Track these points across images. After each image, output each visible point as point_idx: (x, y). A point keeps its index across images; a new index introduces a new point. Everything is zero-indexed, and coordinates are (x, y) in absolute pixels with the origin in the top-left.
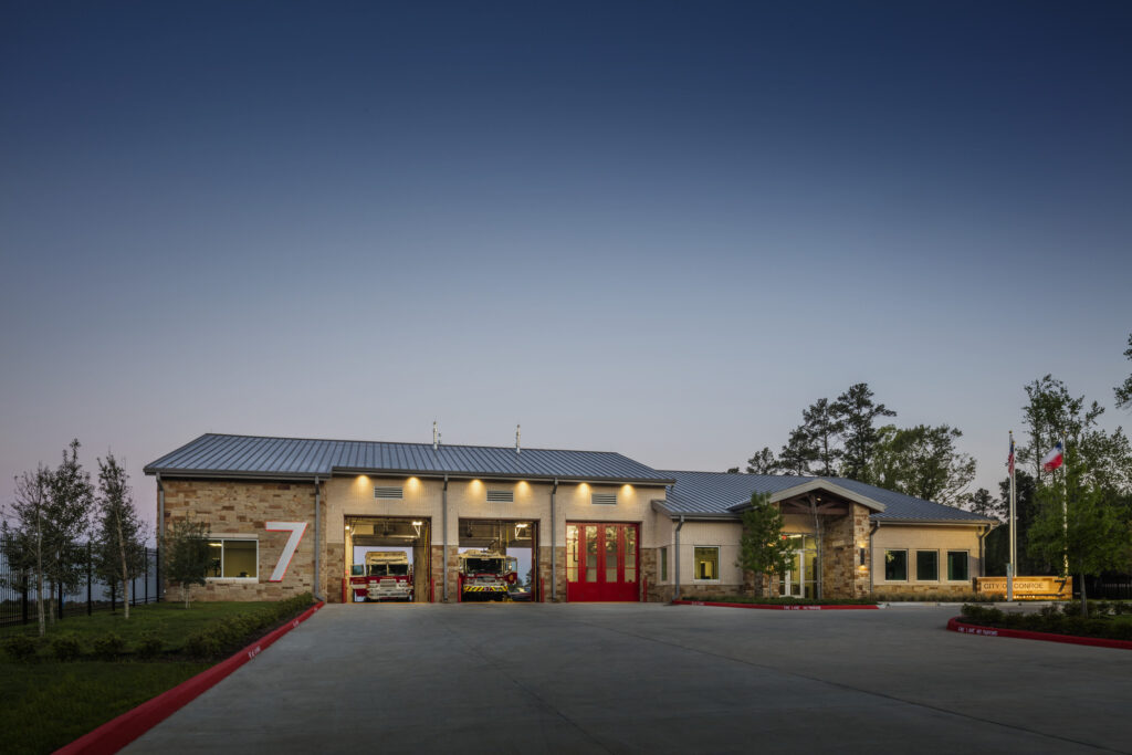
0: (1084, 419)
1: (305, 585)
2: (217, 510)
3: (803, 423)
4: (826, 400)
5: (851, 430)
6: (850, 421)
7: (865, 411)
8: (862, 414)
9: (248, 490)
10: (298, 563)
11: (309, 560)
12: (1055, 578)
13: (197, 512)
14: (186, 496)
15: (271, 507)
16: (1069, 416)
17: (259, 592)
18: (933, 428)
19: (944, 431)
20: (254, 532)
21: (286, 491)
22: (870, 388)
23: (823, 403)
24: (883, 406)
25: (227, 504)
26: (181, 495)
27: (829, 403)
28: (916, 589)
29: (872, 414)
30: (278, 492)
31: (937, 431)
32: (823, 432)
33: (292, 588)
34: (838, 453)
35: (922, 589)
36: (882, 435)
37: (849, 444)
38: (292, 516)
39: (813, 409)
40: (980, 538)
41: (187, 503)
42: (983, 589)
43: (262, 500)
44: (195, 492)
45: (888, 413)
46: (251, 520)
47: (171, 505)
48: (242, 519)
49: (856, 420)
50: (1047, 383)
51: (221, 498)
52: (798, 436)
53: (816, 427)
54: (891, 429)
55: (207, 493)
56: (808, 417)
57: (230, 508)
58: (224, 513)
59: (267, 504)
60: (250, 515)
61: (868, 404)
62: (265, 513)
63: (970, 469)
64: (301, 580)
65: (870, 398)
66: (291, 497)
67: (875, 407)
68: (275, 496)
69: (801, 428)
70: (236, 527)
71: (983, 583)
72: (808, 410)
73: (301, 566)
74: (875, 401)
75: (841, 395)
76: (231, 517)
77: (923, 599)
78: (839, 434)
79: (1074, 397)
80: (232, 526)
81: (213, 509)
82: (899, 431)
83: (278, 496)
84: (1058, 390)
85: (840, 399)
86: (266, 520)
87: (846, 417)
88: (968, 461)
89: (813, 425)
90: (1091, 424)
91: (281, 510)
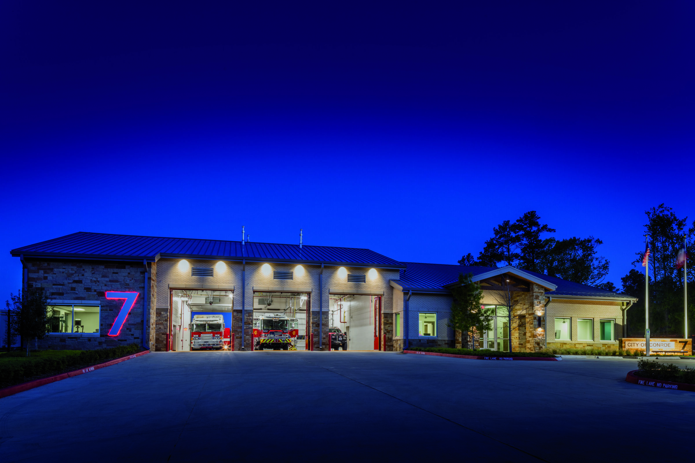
0: (687, 233)
1: (135, 338)
2: (69, 283)
3: (494, 236)
4: (509, 221)
5: (525, 241)
6: (523, 236)
7: (534, 229)
8: (532, 231)
9: (93, 269)
10: (131, 322)
11: (139, 320)
12: (679, 340)
13: (54, 285)
14: (45, 273)
15: (110, 281)
16: (677, 231)
17: (100, 343)
18: (582, 239)
19: (589, 241)
20: (97, 300)
21: (123, 270)
22: (538, 214)
23: (507, 223)
24: (546, 225)
25: (77, 279)
26: (42, 272)
27: (511, 223)
28: (577, 346)
29: (539, 231)
30: (116, 270)
31: (585, 241)
32: (507, 242)
33: (126, 340)
34: (516, 256)
35: (581, 346)
36: (546, 244)
37: (523, 250)
38: (126, 287)
39: (500, 226)
40: (623, 310)
41: (46, 278)
42: (627, 347)
43: (103, 276)
44: (52, 270)
45: (550, 230)
46: (95, 291)
47: (34, 279)
48: (88, 289)
49: (528, 235)
50: (661, 209)
51: (72, 274)
52: (490, 245)
53: (502, 239)
54: (552, 240)
55: (61, 270)
56: (496, 232)
57: (80, 282)
58: (74, 285)
59: (107, 279)
60: (94, 287)
61: (537, 224)
62: (106, 285)
63: (605, 267)
64: (133, 335)
65: (538, 220)
66: (127, 274)
67: (541, 226)
68: (114, 273)
69: (492, 240)
70: (82, 296)
71: (627, 343)
72: (497, 228)
73: (132, 324)
74: (541, 222)
75: (519, 218)
76: (80, 288)
77: (584, 353)
78: (517, 244)
79: (680, 218)
80: (80, 295)
81: (66, 282)
82: (558, 242)
83: (117, 273)
84: (669, 213)
85: (518, 221)
86: (106, 291)
87: (521, 233)
88: (604, 262)
89: (500, 238)
90: (692, 236)
91: (118, 284)
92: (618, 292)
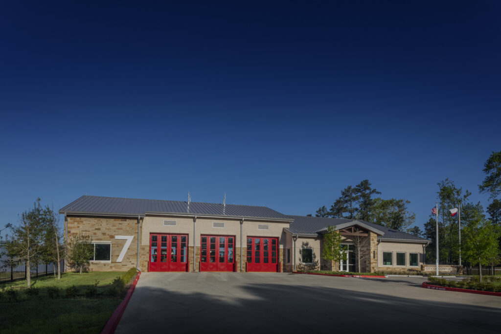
0: (463, 198)
1: (132, 264)
2: (92, 230)
3: (341, 196)
4: (351, 186)
5: (362, 200)
6: (361, 196)
7: (368, 191)
8: (366, 193)
9: (107, 221)
10: (129, 254)
11: (134, 253)
12: (455, 266)
13: (84, 231)
14: (78, 223)
15: (118, 229)
16: (456, 196)
17: (111, 267)
18: (397, 200)
19: (402, 201)
20: (110, 240)
21: (125, 222)
22: (370, 182)
23: (350, 188)
24: (375, 190)
25: (97, 227)
26: (76, 223)
27: (353, 188)
28: (396, 269)
29: (370, 193)
30: (120, 222)
31: (399, 201)
32: (350, 201)
33: (126, 265)
34: (357, 209)
35: (398, 270)
36: (375, 202)
37: (361, 206)
38: (127, 233)
39: (345, 189)
40: (423, 247)
41: (78, 227)
42: (425, 270)
43: (113, 226)
44: (82, 222)
45: (378, 193)
46: (108, 235)
47: (71, 228)
48: (104, 234)
49: (364, 196)
50: (447, 182)
51: (95, 225)
52: (338, 202)
53: (347, 198)
54: (378, 199)
55: (88, 222)
56: (343, 194)
57: (99, 229)
58: (96, 231)
59: (115, 228)
60: (108, 232)
61: (369, 188)
62: (115, 231)
63: (413, 218)
64: (130, 262)
65: (370, 186)
66: (127, 224)
67: (372, 190)
68: (120, 224)
69: (341, 198)
70: (101, 238)
71: (425, 267)
72: (344, 190)
73: (131, 255)
74: (372, 187)
76: (99, 233)
77: (400, 274)
78: (357, 201)
79: (457, 187)
80: (100, 237)
81: (91, 229)
82: (382, 201)
83: (121, 224)
84: (451, 185)
85: (357, 186)
86: (115, 235)
87: (359, 194)
88: (412, 214)
89: (345, 197)
90: (466, 199)
91: (122, 230)
92: (422, 234)
